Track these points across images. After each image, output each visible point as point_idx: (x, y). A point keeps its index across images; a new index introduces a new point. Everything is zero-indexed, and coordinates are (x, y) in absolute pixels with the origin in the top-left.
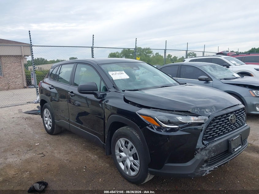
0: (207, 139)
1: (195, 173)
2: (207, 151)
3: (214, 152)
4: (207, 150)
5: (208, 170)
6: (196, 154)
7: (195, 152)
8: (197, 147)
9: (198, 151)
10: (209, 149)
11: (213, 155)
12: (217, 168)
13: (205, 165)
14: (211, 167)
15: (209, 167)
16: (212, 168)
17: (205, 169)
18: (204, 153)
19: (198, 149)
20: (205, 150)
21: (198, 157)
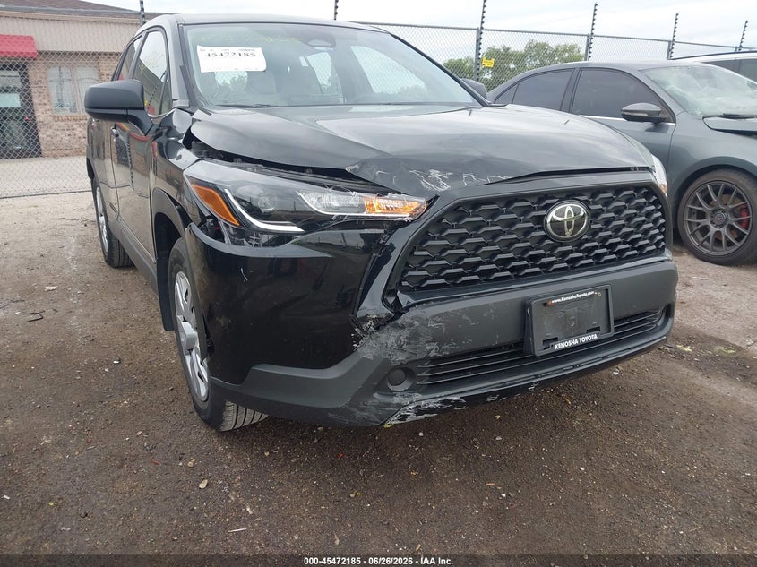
0: (419, 288)
1: (353, 409)
2: (406, 332)
3: (438, 338)
4: (403, 327)
5: (409, 403)
6: (358, 339)
7: (355, 332)
8: (360, 314)
9: (365, 329)
10: (411, 325)
11: (432, 350)
12: (457, 402)
13: (406, 385)
14: (426, 397)
15: (417, 396)
16: (434, 400)
17: (396, 400)
18: (390, 337)
19: (365, 319)
20: (396, 326)
21: (369, 350)
